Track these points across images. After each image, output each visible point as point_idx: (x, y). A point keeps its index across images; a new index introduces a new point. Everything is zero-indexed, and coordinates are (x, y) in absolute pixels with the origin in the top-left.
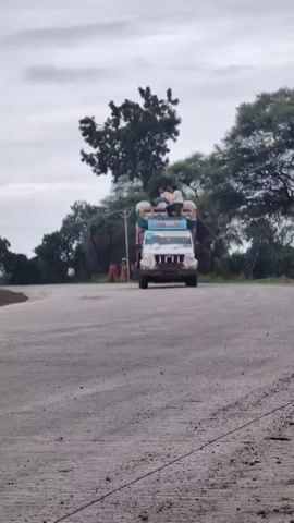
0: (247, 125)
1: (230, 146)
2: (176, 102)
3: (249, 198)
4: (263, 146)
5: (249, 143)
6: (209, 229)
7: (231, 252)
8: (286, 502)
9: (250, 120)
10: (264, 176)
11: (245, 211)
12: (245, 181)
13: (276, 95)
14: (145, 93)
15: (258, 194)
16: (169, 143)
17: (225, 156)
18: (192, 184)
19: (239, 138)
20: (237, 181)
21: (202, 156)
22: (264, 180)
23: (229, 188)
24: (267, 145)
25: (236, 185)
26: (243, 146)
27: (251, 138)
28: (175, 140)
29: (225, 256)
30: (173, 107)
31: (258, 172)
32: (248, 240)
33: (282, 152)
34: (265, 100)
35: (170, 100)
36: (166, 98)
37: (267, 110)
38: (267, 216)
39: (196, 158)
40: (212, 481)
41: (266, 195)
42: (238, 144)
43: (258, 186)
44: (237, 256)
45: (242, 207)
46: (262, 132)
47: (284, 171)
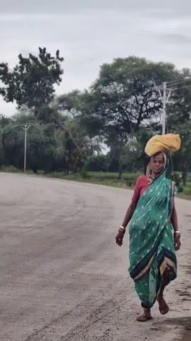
0: (106, 78)
1: (94, 91)
2: (62, 59)
3: (105, 125)
4: (116, 92)
5: (107, 90)
6: (76, 144)
9: (108, 74)
10: (115, 112)
11: (102, 133)
12: (103, 114)
13: (127, 60)
14: (42, 51)
15: (111, 123)
16: (55, 86)
18: (71, 110)
19: (100, 87)
20: (97, 114)
22: (115, 114)
24: (118, 92)
26: (102, 92)
27: (108, 86)
28: (59, 84)
30: (59, 62)
31: (112, 109)
34: (119, 62)
35: (58, 58)
36: (55, 56)
37: (120, 70)
41: (116, 124)
42: (100, 90)
43: (112, 118)
46: (115, 83)
47: (129, 110)
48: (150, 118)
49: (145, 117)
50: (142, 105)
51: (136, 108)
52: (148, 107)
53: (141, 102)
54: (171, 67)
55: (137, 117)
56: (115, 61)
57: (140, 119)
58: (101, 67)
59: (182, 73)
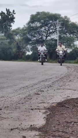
0: (33, 20)
1: (28, 26)
2: (15, 14)
3: (32, 40)
4: (36, 26)
5: (33, 25)
6: (21, 48)
7: (27, 54)
8: (38, 107)
10: (36, 34)
11: (31, 43)
12: (32, 35)
13: (41, 13)
14: (8, 11)
15: (35, 39)
16: (12, 24)
17: (26, 28)
18: (17, 36)
19: (30, 24)
20: (29, 35)
21: (20, 28)
22: (36, 35)
23: (27, 37)
24: (38, 26)
25: (29, 36)
26: (31, 26)
27: (33, 24)
28: (14, 24)
29: (25, 55)
31: (35, 33)
32: (31, 51)
33: (42, 28)
34: (38, 13)
35: (13, 13)
37: (39, 17)
38: (37, 45)
39: (18, 29)
40: (19, 102)
41: (37, 39)
43: (35, 37)
44: (28, 55)
45: (30, 42)
46: (36, 22)
47: (42, 33)
48: (50, 36)
49: (49, 36)
50: (47, 31)
51: (45, 32)
52: (50, 32)
53: (47, 30)
54: (59, 15)
55: (46, 36)
56: (36, 13)
57: (47, 37)
58: (31, 16)
59: (64, 17)
